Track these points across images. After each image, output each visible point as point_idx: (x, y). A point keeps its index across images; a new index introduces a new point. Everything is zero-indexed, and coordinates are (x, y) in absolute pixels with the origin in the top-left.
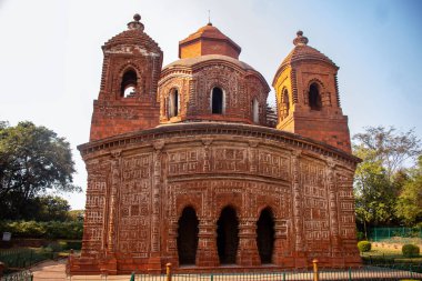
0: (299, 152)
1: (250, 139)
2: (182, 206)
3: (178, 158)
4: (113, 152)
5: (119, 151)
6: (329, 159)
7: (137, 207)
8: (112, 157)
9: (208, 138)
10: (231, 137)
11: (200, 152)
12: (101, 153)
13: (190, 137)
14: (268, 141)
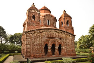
0: (66, 34)
1: (57, 31)
2: (45, 44)
3: (44, 34)
4: (32, 33)
5: (33, 32)
6: (71, 35)
7: (37, 44)
8: (32, 34)
9: (50, 30)
10: (54, 30)
11: (49, 33)
12: (29, 33)
13: (47, 30)
14: (61, 31)
